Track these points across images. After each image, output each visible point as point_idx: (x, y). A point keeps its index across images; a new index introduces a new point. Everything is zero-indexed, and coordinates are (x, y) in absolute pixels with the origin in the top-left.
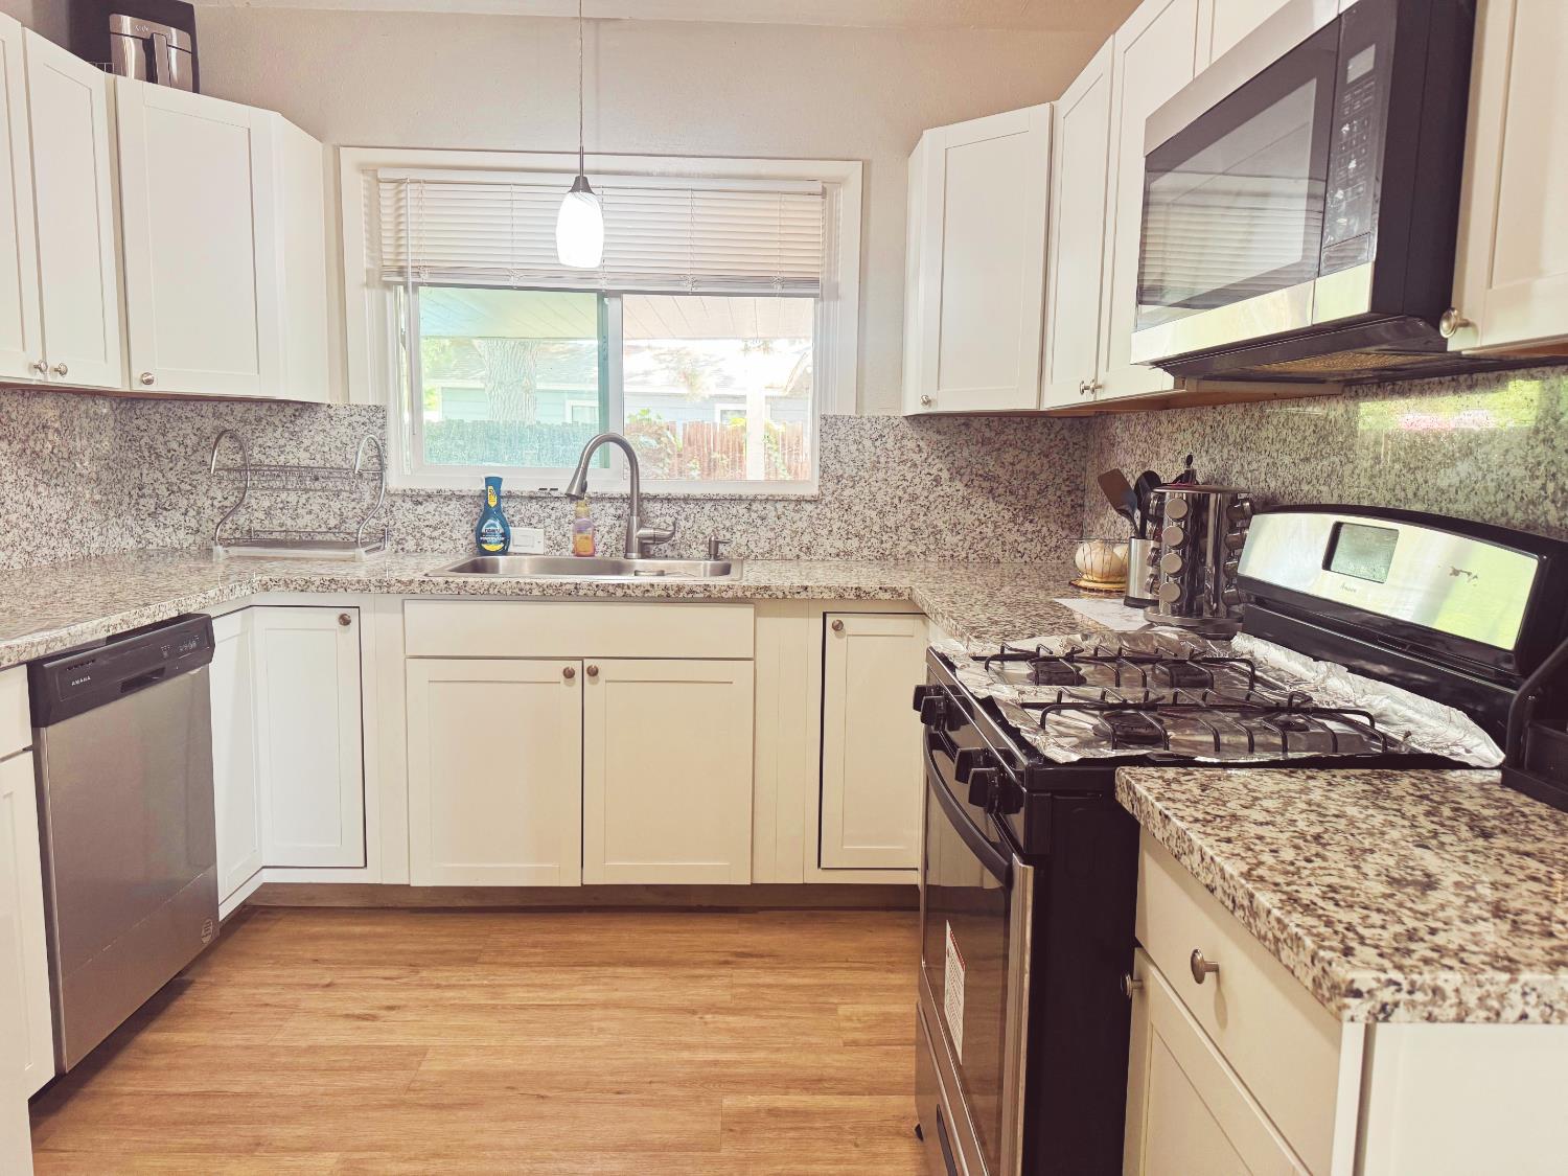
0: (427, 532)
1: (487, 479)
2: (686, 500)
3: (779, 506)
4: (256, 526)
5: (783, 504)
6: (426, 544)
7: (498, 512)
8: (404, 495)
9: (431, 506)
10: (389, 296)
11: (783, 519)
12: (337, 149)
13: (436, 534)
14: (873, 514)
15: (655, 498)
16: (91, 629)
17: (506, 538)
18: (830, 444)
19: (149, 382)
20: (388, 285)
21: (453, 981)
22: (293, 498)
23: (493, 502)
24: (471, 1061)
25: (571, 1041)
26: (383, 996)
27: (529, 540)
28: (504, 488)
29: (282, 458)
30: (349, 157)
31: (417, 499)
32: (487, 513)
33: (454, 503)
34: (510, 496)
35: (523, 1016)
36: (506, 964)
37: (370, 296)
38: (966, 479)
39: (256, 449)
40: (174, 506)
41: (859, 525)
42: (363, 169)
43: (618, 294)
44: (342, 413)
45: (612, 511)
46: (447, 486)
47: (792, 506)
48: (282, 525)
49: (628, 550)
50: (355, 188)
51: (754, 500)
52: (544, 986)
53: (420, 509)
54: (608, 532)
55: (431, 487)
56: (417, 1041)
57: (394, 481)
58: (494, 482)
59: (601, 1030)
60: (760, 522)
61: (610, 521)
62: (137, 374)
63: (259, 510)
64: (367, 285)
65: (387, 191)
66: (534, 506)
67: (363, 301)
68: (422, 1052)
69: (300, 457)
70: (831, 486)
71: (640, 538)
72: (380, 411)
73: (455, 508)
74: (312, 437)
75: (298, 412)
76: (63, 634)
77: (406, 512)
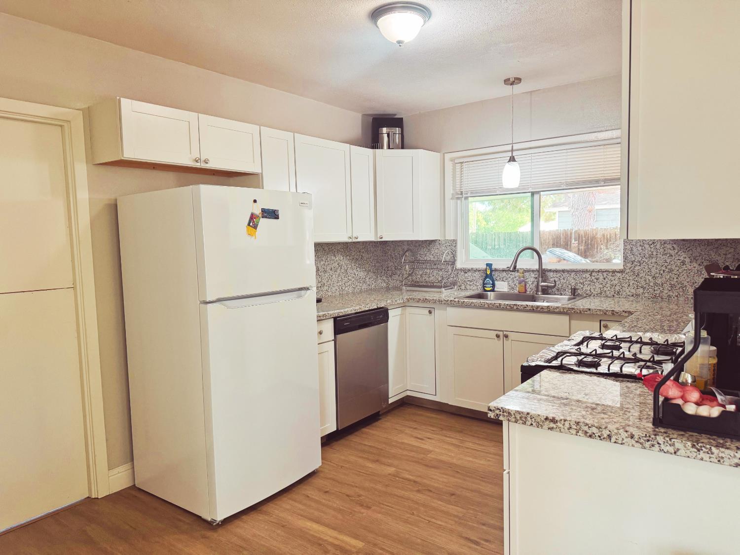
0: (468, 283)
1: (487, 264)
2: (563, 271)
3: (605, 274)
4: (418, 280)
5: (606, 273)
6: (468, 287)
7: (490, 276)
8: (461, 270)
9: (470, 274)
10: (459, 202)
11: (607, 280)
12: (444, 154)
13: (471, 283)
14: (650, 278)
15: (550, 271)
16: (349, 310)
17: (494, 285)
18: (628, 247)
19: (381, 238)
20: (458, 198)
21: (451, 436)
22: (428, 271)
23: (488, 273)
24: (444, 458)
25: (477, 461)
26: (429, 435)
27: (502, 286)
28: (494, 267)
29: (426, 258)
30: (448, 156)
31: (466, 271)
32: (487, 276)
33: (477, 273)
34: (496, 270)
35: (467, 450)
36: (471, 435)
37: (453, 202)
38: (699, 262)
39: (419, 255)
40: (396, 274)
41: (643, 283)
42: (452, 160)
43: (538, 192)
44: (443, 242)
45: (533, 275)
46: (475, 267)
47: (611, 274)
48: (425, 280)
49: (537, 291)
50: (449, 166)
51: (593, 271)
52: (479, 444)
53: (466, 275)
54: (532, 284)
55: (469, 266)
56: (431, 449)
57: (459, 265)
58: (489, 265)
59: (489, 461)
60: (595, 281)
61: (532, 279)
62: (378, 236)
63: (418, 275)
64: (452, 199)
65: (458, 166)
66: (504, 274)
67: (450, 204)
68: (430, 452)
69: (430, 257)
70: (629, 265)
71: (542, 286)
72: (455, 241)
73: (477, 275)
74: (434, 251)
75: (430, 243)
76: (342, 311)
77: (462, 276)
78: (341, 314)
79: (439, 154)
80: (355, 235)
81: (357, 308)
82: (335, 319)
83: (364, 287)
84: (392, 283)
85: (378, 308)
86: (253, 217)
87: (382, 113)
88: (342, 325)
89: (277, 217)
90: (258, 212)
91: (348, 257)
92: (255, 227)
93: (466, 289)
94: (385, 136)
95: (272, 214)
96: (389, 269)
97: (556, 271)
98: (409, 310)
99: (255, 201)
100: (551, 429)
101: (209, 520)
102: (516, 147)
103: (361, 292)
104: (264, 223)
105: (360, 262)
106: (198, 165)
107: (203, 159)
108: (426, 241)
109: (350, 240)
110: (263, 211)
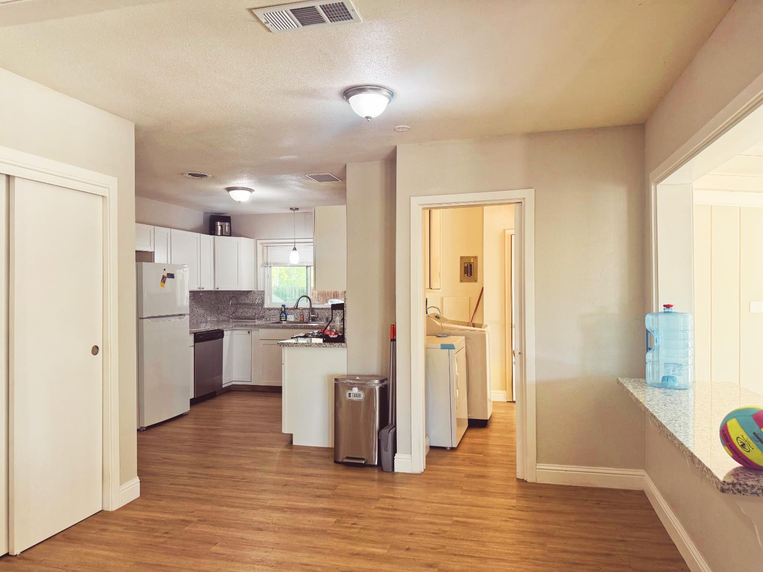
0: (271, 316)
1: (282, 305)
2: (322, 309)
4: (240, 315)
6: (271, 319)
7: (284, 312)
8: (267, 309)
9: (272, 311)
10: (266, 268)
12: (257, 240)
13: (273, 316)
15: (316, 309)
16: (204, 329)
17: (286, 317)
19: (218, 289)
20: (265, 267)
22: (246, 310)
23: (283, 310)
27: (291, 318)
28: (286, 307)
29: (245, 302)
30: (259, 242)
31: (270, 309)
32: (282, 312)
34: (287, 309)
37: (262, 269)
39: (240, 300)
40: (224, 312)
42: (262, 244)
43: (310, 266)
44: (256, 292)
45: (307, 311)
46: (275, 307)
48: (244, 315)
49: (309, 319)
50: (260, 247)
53: (270, 312)
54: (306, 315)
55: (272, 307)
57: (266, 306)
58: (284, 306)
62: (215, 287)
63: (240, 312)
64: (261, 266)
65: (265, 248)
66: (292, 311)
67: (261, 270)
69: (248, 301)
71: (312, 317)
72: (263, 292)
73: (276, 311)
74: (250, 297)
75: (247, 293)
76: (199, 329)
77: (267, 312)
78: (198, 331)
79: (254, 240)
80: (202, 287)
82: (195, 334)
85: (218, 330)
86: (164, 277)
87: (216, 212)
90: (166, 275)
92: (164, 282)
93: (270, 320)
94: (219, 228)
95: (171, 276)
96: (220, 309)
97: (319, 309)
98: (236, 331)
99: (165, 269)
102: (297, 241)
104: (168, 280)
108: (245, 291)
109: (200, 290)
110: (168, 274)
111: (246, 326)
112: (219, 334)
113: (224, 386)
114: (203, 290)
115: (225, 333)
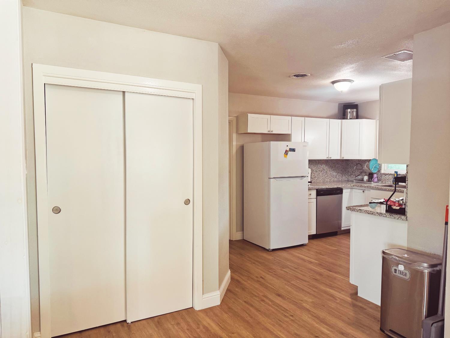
0: (387, 180)
6: (386, 182)
8: (383, 174)
9: (387, 176)
13: (388, 180)
16: (324, 187)
19: (343, 158)
23: (395, 175)
28: (398, 173)
31: (386, 174)
33: (391, 175)
34: (399, 175)
40: (353, 174)
46: (390, 173)
55: (387, 173)
57: (383, 171)
58: (396, 172)
62: (342, 157)
73: (391, 176)
76: (320, 187)
77: (383, 177)
78: (320, 188)
79: (375, 120)
80: (330, 157)
81: (327, 186)
82: (317, 190)
83: (336, 179)
84: (350, 179)
85: (337, 188)
86: (286, 151)
87: (347, 102)
88: (320, 193)
89: (294, 151)
90: (288, 149)
91: (328, 166)
92: (287, 154)
94: (349, 113)
95: (293, 150)
96: (349, 172)
98: (354, 190)
99: (287, 146)
100: (360, 212)
101: (268, 249)
103: (334, 181)
104: (290, 153)
105: (334, 169)
106: (269, 133)
107: (271, 130)
108: (367, 160)
109: (328, 159)
110: (290, 149)
111: (361, 186)
112: (339, 191)
113: (342, 229)
114: (330, 159)
115: (344, 191)
